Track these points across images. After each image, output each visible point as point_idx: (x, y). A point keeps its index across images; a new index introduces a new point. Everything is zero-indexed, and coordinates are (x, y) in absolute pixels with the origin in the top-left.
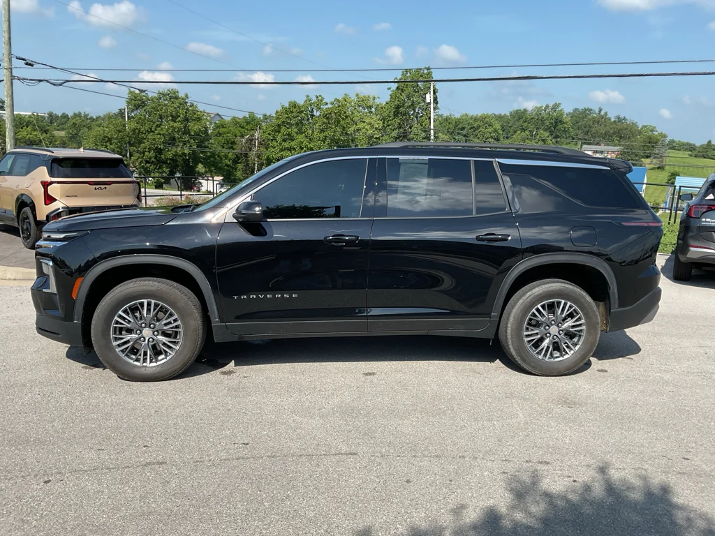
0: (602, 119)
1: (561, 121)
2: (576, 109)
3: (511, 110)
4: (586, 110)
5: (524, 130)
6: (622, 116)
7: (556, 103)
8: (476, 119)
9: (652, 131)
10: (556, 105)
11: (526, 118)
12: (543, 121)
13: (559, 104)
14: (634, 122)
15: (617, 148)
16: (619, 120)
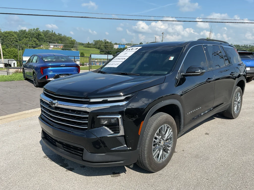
0: (54, 35)
1: (40, 35)
2: (44, 30)
3: (19, 30)
4: (47, 31)
5: (26, 38)
6: (60, 33)
7: (37, 28)
8: (6, 33)
9: (71, 39)
10: (37, 29)
11: (27, 33)
12: (33, 34)
13: (39, 28)
14: (65, 35)
15: (62, 45)
16: (60, 35)
